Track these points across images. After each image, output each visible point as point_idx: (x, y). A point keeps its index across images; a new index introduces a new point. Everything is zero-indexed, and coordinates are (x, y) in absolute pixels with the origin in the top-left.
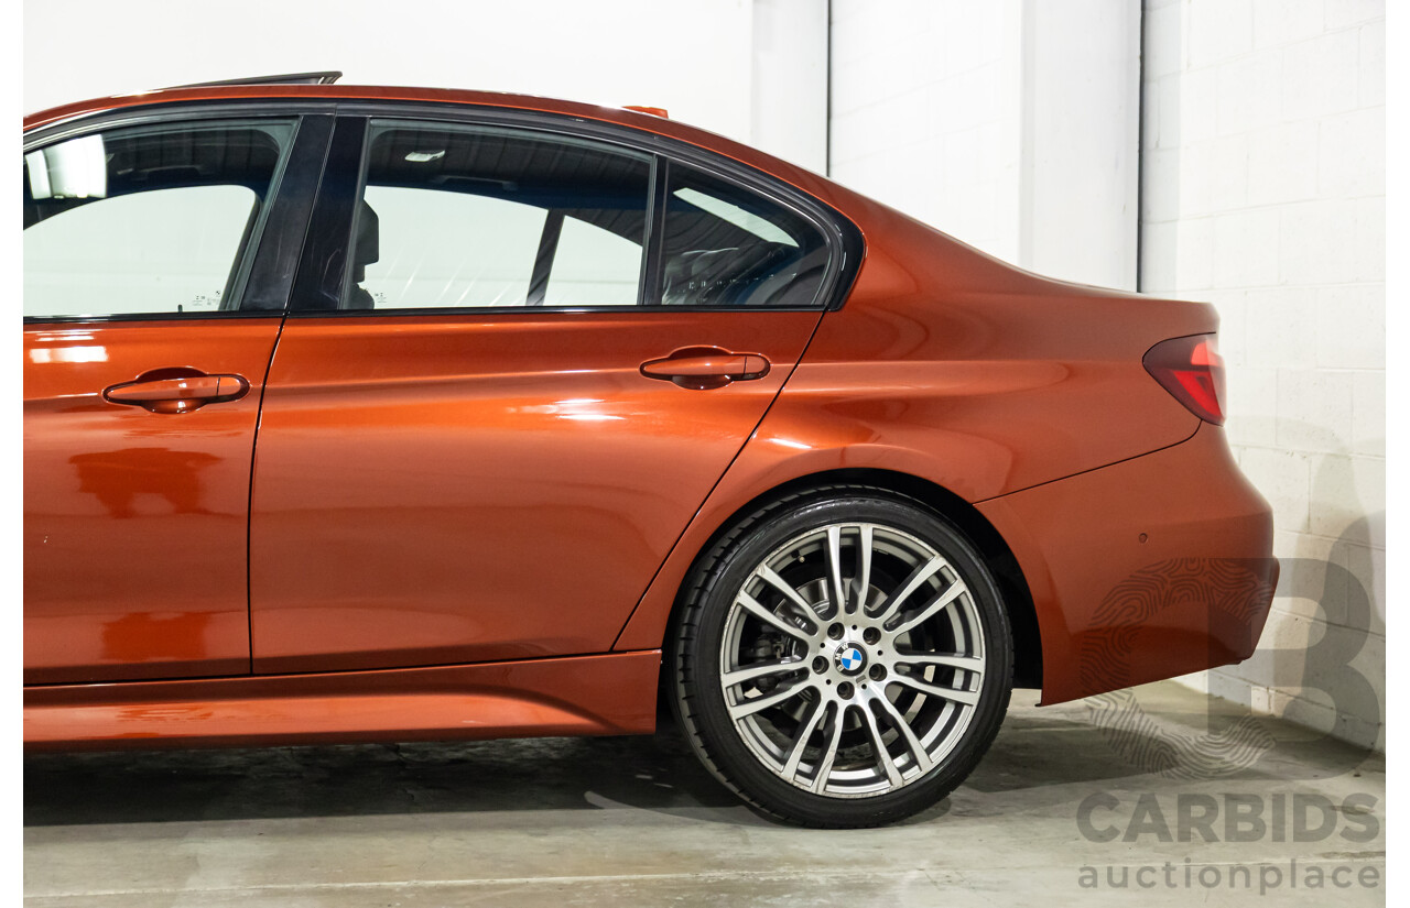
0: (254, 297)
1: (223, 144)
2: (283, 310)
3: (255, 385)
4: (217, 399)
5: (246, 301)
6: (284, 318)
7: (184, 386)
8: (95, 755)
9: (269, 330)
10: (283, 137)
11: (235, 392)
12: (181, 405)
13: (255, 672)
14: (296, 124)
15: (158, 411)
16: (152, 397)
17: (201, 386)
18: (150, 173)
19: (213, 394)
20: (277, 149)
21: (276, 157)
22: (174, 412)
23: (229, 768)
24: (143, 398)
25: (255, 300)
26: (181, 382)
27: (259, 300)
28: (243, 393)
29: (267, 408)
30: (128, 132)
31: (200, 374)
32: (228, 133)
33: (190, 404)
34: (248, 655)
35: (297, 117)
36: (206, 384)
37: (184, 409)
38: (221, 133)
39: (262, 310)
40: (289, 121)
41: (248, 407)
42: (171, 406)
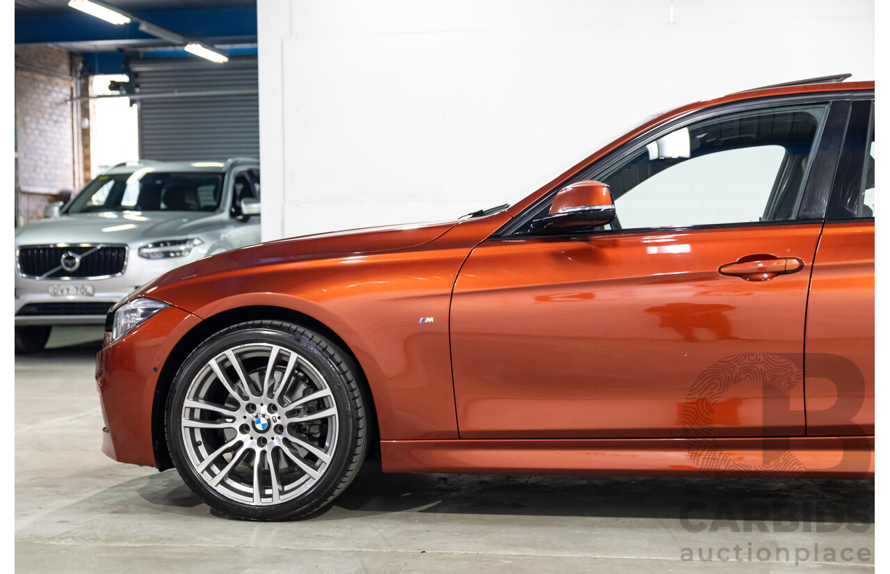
0: (805, 211)
1: (791, 121)
2: (823, 219)
3: (808, 264)
4: (785, 272)
5: (800, 214)
6: (824, 223)
7: (761, 265)
8: (698, 479)
9: (815, 231)
10: (821, 115)
11: (797, 267)
12: (766, 276)
13: (808, 434)
14: (827, 107)
15: (750, 280)
16: (746, 272)
17: (775, 265)
18: (726, 140)
19: (783, 269)
20: (816, 123)
21: (814, 128)
22: (759, 280)
23: (779, 490)
24: (739, 272)
25: (805, 213)
26: (759, 263)
27: (808, 213)
28: (801, 268)
29: (814, 277)
30: (735, 116)
31: (774, 258)
32: (794, 114)
33: (771, 275)
34: (804, 424)
35: (828, 103)
36: (779, 263)
37: (768, 278)
38: (790, 114)
39: (810, 219)
40: (822, 106)
41: (803, 277)
42: (760, 276)
